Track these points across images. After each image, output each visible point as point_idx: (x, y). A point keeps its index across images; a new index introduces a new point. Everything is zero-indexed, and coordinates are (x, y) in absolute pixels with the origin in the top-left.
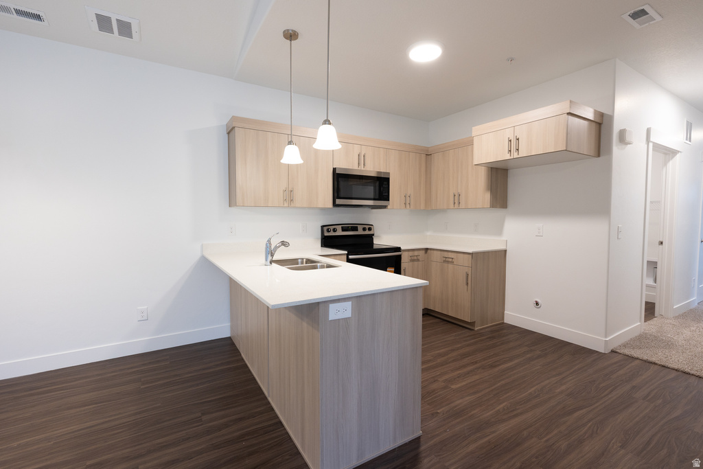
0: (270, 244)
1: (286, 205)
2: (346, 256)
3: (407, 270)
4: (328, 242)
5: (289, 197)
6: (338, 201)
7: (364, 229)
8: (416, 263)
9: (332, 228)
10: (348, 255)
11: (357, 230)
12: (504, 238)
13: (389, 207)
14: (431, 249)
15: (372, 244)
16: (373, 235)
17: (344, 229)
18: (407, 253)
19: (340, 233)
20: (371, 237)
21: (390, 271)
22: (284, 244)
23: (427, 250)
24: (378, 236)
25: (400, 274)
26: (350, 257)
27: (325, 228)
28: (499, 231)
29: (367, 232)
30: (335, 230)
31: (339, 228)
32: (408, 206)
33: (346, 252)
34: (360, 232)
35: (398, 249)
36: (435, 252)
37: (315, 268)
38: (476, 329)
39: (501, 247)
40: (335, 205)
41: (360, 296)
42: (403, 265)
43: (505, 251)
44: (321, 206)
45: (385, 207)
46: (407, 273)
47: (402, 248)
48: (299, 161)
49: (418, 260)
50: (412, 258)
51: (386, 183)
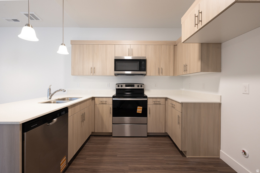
1: (92, 74)
3: (151, 109)
7: (138, 86)
9: (120, 85)
10: (113, 98)
11: (134, 86)
12: (219, 94)
13: (148, 74)
14: (169, 99)
17: (126, 86)
18: (151, 99)
19: (124, 87)
20: (143, 90)
27: (117, 85)
28: (216, 89)
29: (140, 88)
30: (122, 86)
31: (124, 85)
32: (161, 74)
34: (136, 87)
35: (146, 97)
38: (187, 157)
39: (217, 100)
42: (149, 106)
43: (220, 104)
44: (108, 74)
45: (145, 75)
47: (148, 96)
49: (160, 104)
50: (155, 102)
51: (144, 62)
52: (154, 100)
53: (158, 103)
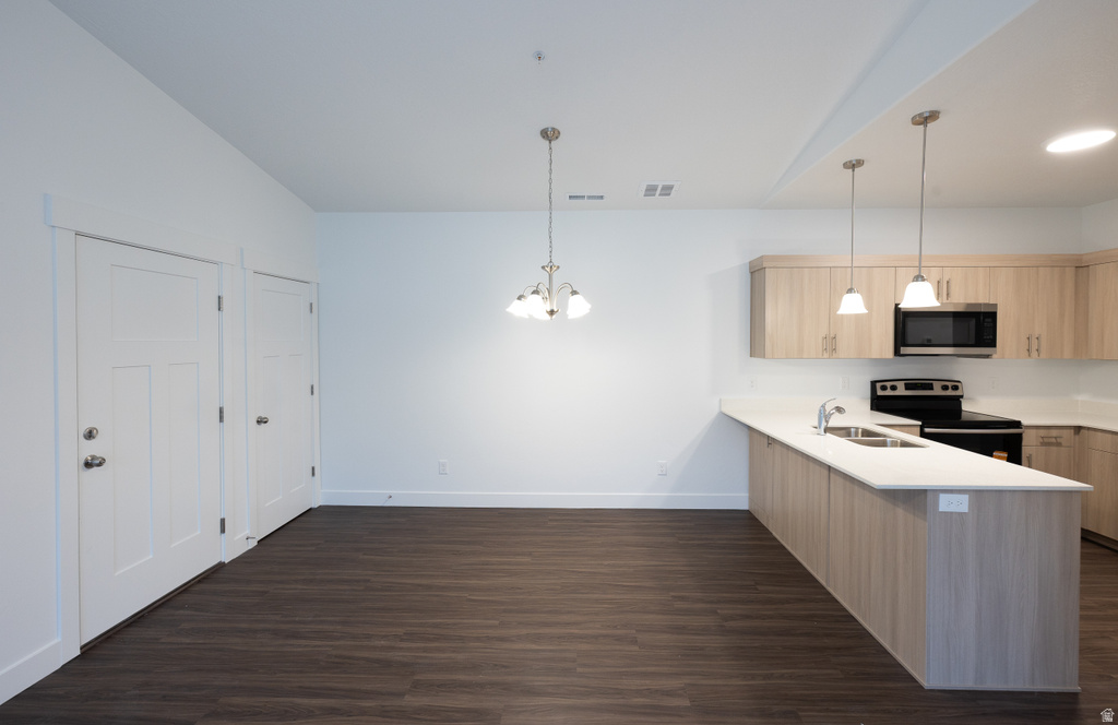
0: (825, 410)
1: (826, 355)
2: (918, 429)
3: (1034, 458)
4: (880, 403)
5: (831, 346)
6: (904, 350)
7: (945, 388)
8: (1054, 448)
9: (888, 384)
10: (922, 427)
11: (932, 389)
13: (994, 356)
14: (1089, 429)
15: (960, 410)
16: (962, 397)
17: (908, 387)
18: (1034, 431)
19: (901, 391)
20: (957, 400)
21: (999, 458)
22: (839, 410)
23: (1078, 429)
24: (970, 399)
25: (1020, 464)
26: (927, 430)
27: (878, 385)
29: (950, 393)
30: (894, 388)
31: (900, 386)
32: (1034, 354)
33: (920, 423)
34: (937, 391)
35: (1017, 424)
36: (1099, 434)
37: (883, 444)
40: (897, 353)
41: (980, 491)
42: (1026, 451)
44: (875, 355)
45: (988, 356)
46: (1033, 464)
47: (1025, 422)
48: (863, 310)
49: (1059, 444)
50: (1046, 440)
51: (990, 320)
52: (1042, 433)
53: (1054, 440)
